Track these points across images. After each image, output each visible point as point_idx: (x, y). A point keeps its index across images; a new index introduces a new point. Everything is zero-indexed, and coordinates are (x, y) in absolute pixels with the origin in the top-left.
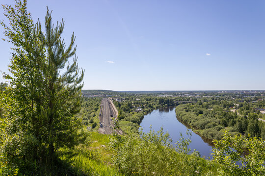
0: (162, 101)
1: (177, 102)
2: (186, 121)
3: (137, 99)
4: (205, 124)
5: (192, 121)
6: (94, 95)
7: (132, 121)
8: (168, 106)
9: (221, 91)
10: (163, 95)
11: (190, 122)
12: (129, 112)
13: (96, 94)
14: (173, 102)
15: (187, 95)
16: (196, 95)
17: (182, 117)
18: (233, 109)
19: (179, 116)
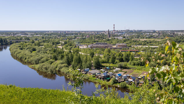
1: (11, 41)
2: (22, 58)
4: (39, 60)
5: (27, 57)
8: (2, 45)
9: (48, 31)
11: (26, 59)
14: (7, 41)
15: (20, 34)
16: (27, 34)
17: (17, 55)
18: (60, 46)
19: (14, 54)
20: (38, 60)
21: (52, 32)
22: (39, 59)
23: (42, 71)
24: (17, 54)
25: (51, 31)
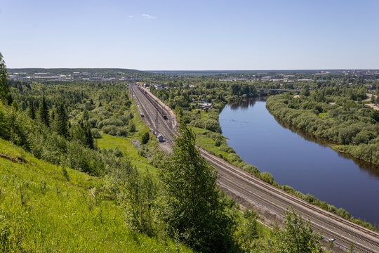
0: (236, 89)
1: (262, 91)
2: (305, 126)
3: (191, 86)
5: (320, 127)
6: (109, 77)
7: (208, 128)
8: (248, 97)
9: (320, 71)
10: (226, 77)
11: (315, 129)
12: (190, 110)
13: (113, 75)
14: (255, 91)
15: (268, 77)
16: (282, 77)
17: (294, 120)
18: (369, 103)
19: (284, 117)
20: (351, 136)
21: (327, 72)
22: (352, 134)
23: (371, 163)
24: (291, 118)
25: (325, 71)
